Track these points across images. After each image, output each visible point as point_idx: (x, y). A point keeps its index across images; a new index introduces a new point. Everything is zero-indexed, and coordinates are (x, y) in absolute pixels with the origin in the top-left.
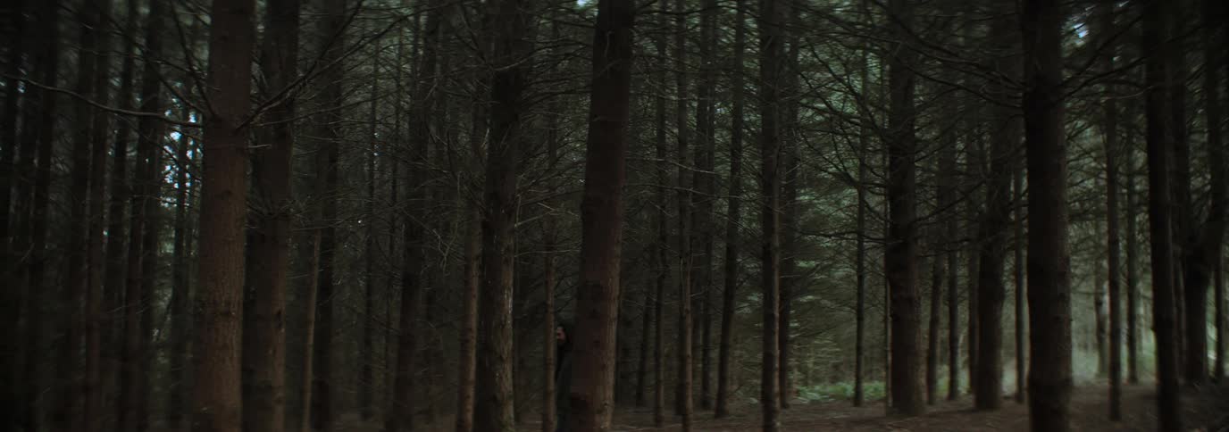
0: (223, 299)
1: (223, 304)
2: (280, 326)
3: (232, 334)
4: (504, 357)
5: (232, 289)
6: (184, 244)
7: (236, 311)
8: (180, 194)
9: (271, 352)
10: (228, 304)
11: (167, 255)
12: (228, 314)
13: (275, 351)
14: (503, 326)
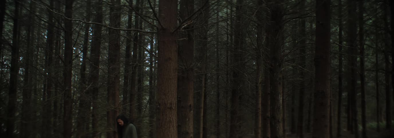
0: (169, 102)
1: (169, 104)
2: (191, 110)
3: (173, 117)
4: (280, 121)
5: (172, 99)
6: (153, 82)
7: (174, 106)
8: (151, 66)
9: (187, 120)
10: (171, 104)
11: (147, 86)
12: (171, 108)
13: (189, 119)
14: (279, 108)
